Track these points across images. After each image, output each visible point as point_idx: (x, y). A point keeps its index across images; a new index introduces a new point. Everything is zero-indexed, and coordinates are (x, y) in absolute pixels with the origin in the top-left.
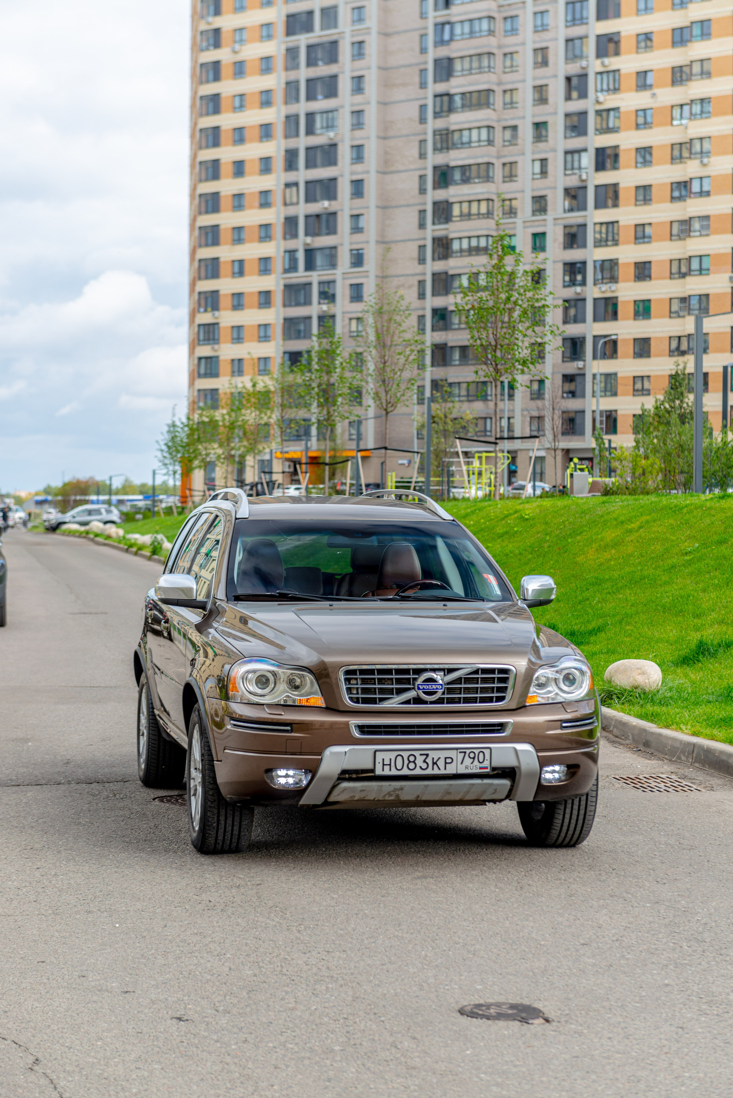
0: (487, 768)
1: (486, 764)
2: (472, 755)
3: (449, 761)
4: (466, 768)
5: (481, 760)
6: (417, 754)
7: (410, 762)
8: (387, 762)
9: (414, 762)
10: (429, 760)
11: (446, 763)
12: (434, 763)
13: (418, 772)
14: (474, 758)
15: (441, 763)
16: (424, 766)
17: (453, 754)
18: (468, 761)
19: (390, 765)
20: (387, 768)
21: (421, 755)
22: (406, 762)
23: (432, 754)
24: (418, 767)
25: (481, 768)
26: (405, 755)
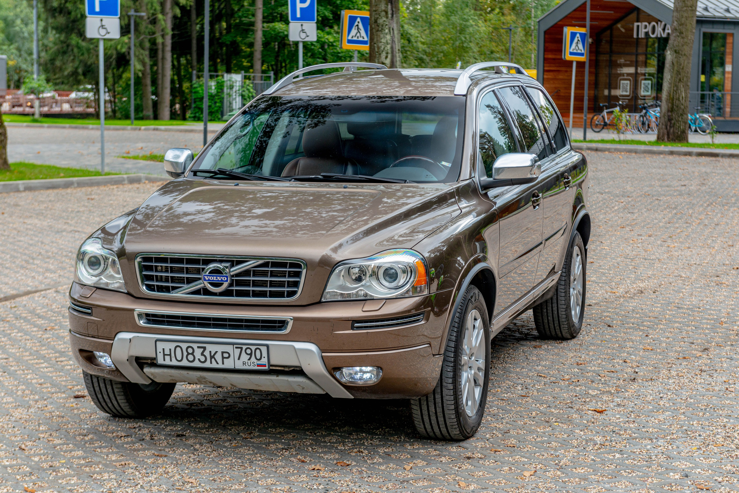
0: (265, 366)
1: (264, 361)
2: (249, 351)
3: (226, 355)
4: (244, 363)
5: (258, 357)
6: (195, 346)
7: (188, 354)
8: (167, 352)
9: (192, 354)
10: (207, 353)
11: (223, 358)
12: (212, 357)
13: (197, 364)
14: (251, 354)
15: (218, 357)
16: (203, 359)
17: (229, 349)
18: (245, 357)
19: (170, 355)
20: (167, 358)
21: (198, 347)
22: (185, 354)
23: (210, 348)
24: (197, 360)
25: (258, 365)
26: (184, 346)
